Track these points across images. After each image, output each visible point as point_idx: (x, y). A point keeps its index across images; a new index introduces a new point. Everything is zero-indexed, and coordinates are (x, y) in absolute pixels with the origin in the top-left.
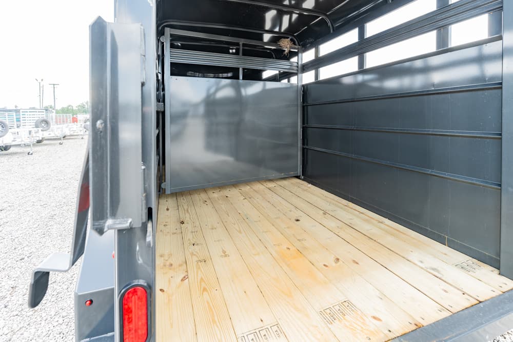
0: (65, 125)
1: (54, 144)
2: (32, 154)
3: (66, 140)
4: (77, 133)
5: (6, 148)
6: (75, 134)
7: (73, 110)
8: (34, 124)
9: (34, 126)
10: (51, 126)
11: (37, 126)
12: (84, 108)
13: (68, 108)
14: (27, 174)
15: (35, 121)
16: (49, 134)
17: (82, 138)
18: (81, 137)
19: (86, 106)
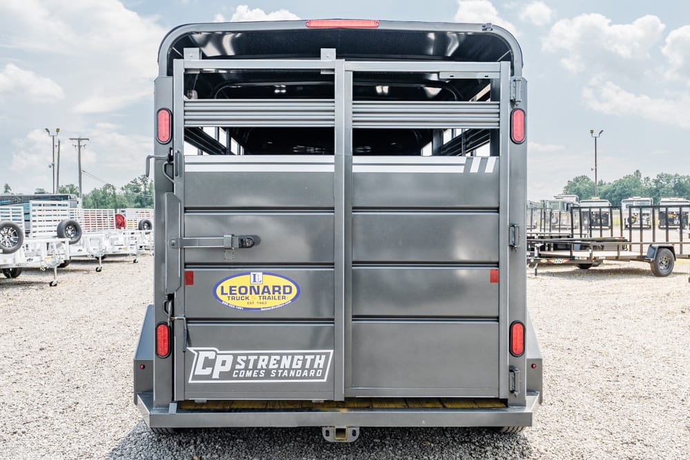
0: (104, 232)
1: (88, 271)
2: (56, 285)
3: (106, 265)
4: (126, 249)
5: (14, 272)
6: (122, 252)
7: (114, 196)
8: (56, 228)
9: (56, 234)
10: (83, 236)
11: (60, 235)
12: (137, 191)
13: (104, 192)
14: (58, 314)
15: (57, 223)
16: (80, 250)
17: (135, 261)
18: (132, 259)
19: (142, 188)
